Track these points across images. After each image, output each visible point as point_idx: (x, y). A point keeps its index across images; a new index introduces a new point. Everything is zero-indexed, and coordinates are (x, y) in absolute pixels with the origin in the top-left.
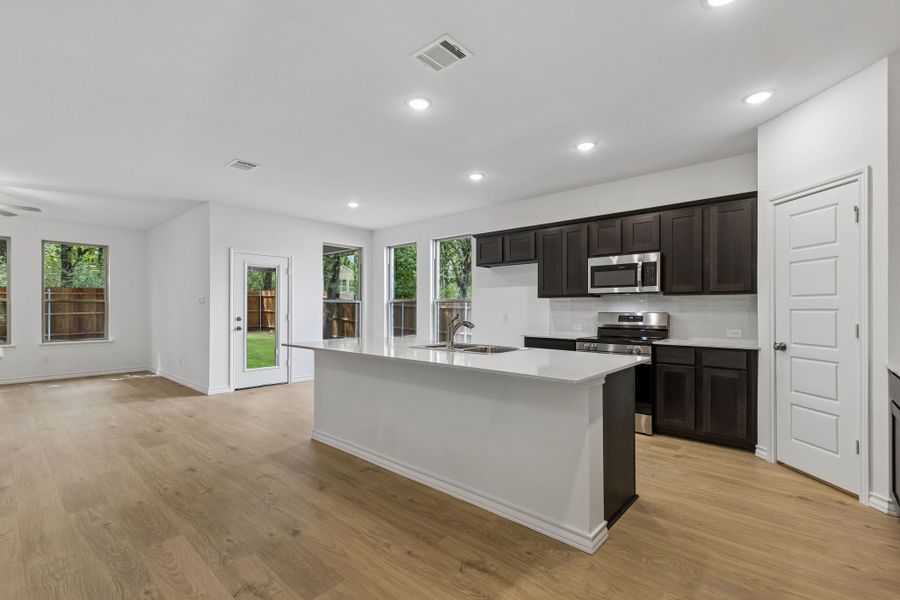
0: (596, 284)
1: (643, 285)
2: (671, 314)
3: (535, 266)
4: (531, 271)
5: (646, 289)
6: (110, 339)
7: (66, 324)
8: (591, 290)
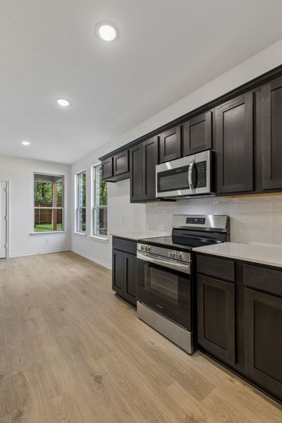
0: (161, 189)
1: (195, 187)
2: (231, 216)
5: (199, 191)
8: (158, 195)
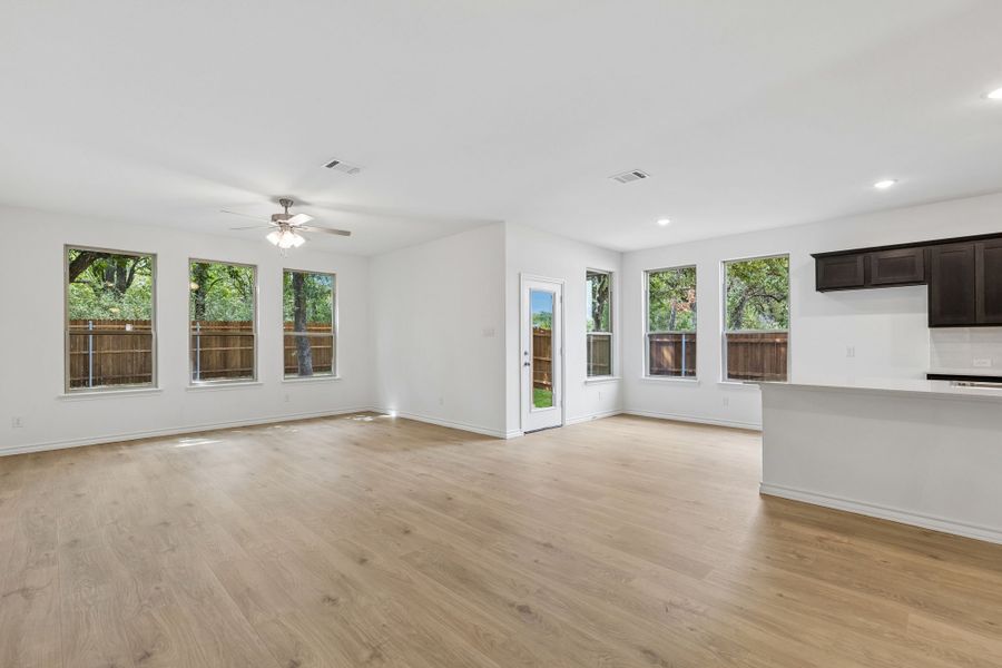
3: (924, 289)
4: (921, 293)
6: (338, 377)
7: (215, 360)
